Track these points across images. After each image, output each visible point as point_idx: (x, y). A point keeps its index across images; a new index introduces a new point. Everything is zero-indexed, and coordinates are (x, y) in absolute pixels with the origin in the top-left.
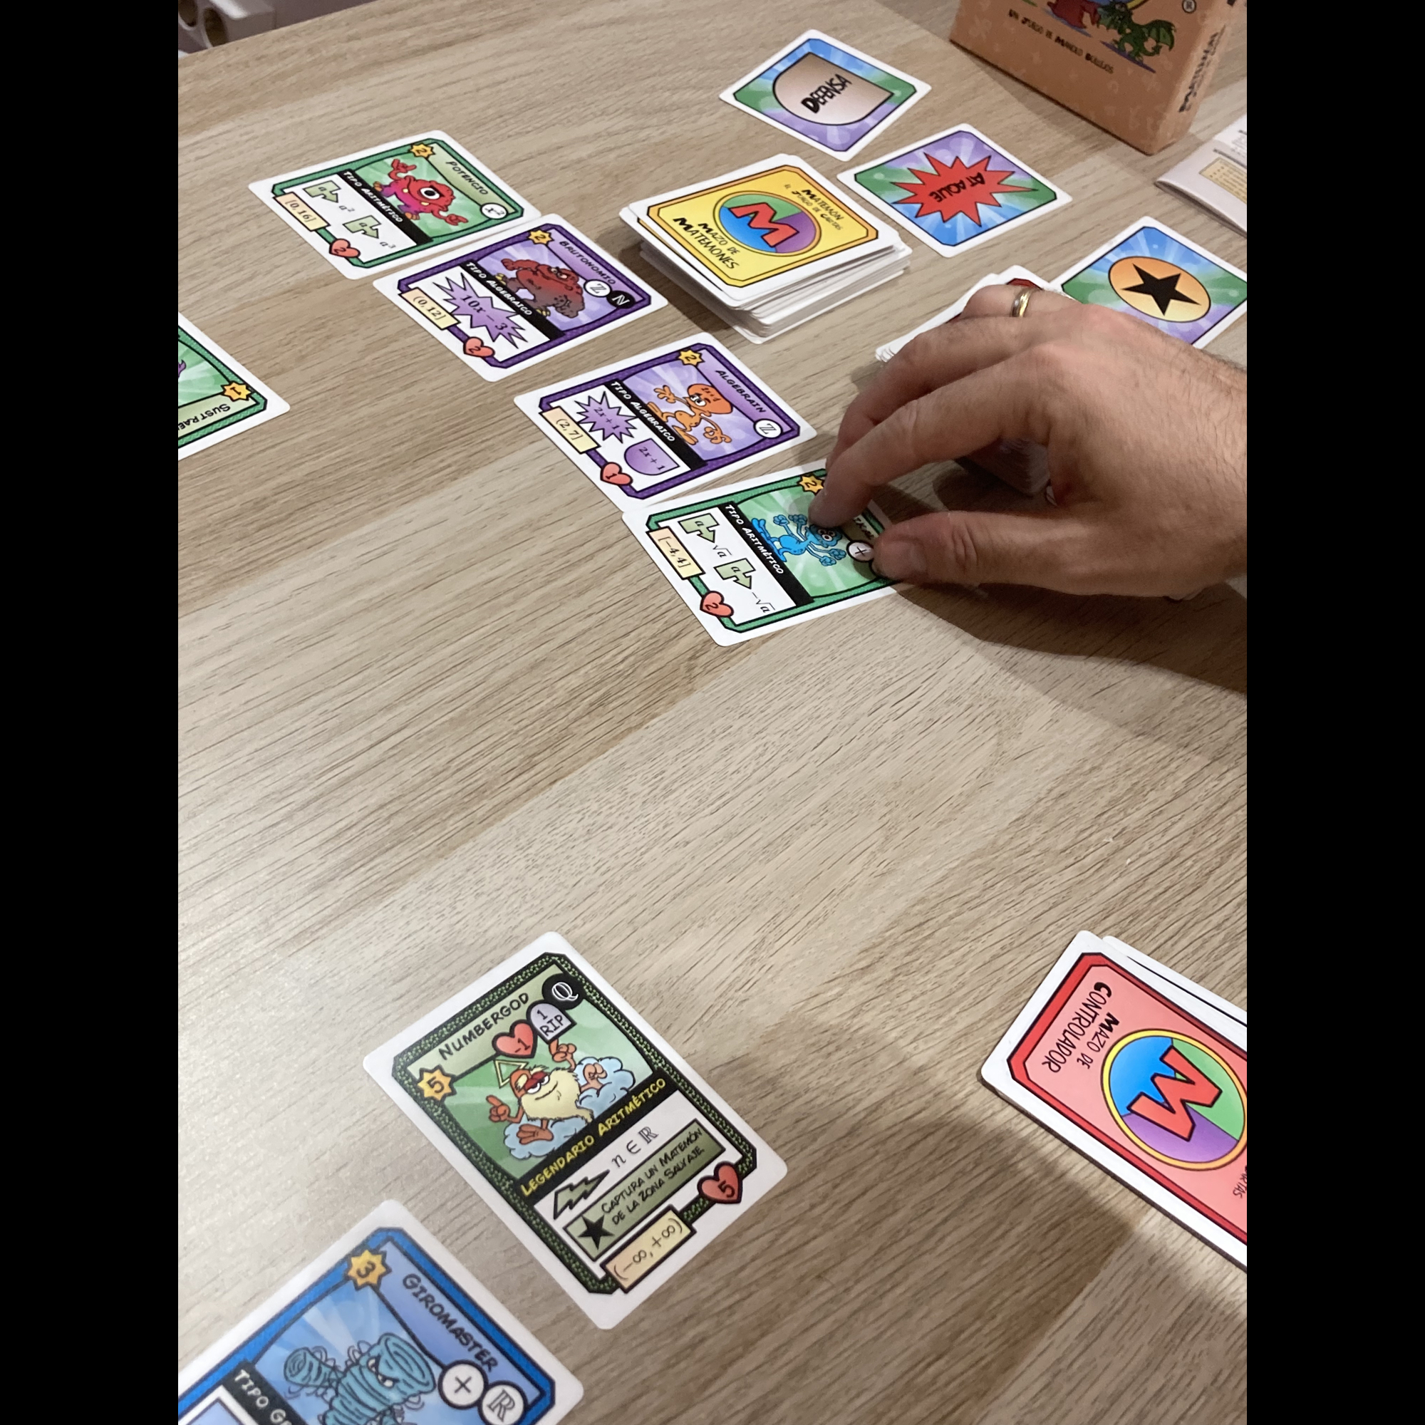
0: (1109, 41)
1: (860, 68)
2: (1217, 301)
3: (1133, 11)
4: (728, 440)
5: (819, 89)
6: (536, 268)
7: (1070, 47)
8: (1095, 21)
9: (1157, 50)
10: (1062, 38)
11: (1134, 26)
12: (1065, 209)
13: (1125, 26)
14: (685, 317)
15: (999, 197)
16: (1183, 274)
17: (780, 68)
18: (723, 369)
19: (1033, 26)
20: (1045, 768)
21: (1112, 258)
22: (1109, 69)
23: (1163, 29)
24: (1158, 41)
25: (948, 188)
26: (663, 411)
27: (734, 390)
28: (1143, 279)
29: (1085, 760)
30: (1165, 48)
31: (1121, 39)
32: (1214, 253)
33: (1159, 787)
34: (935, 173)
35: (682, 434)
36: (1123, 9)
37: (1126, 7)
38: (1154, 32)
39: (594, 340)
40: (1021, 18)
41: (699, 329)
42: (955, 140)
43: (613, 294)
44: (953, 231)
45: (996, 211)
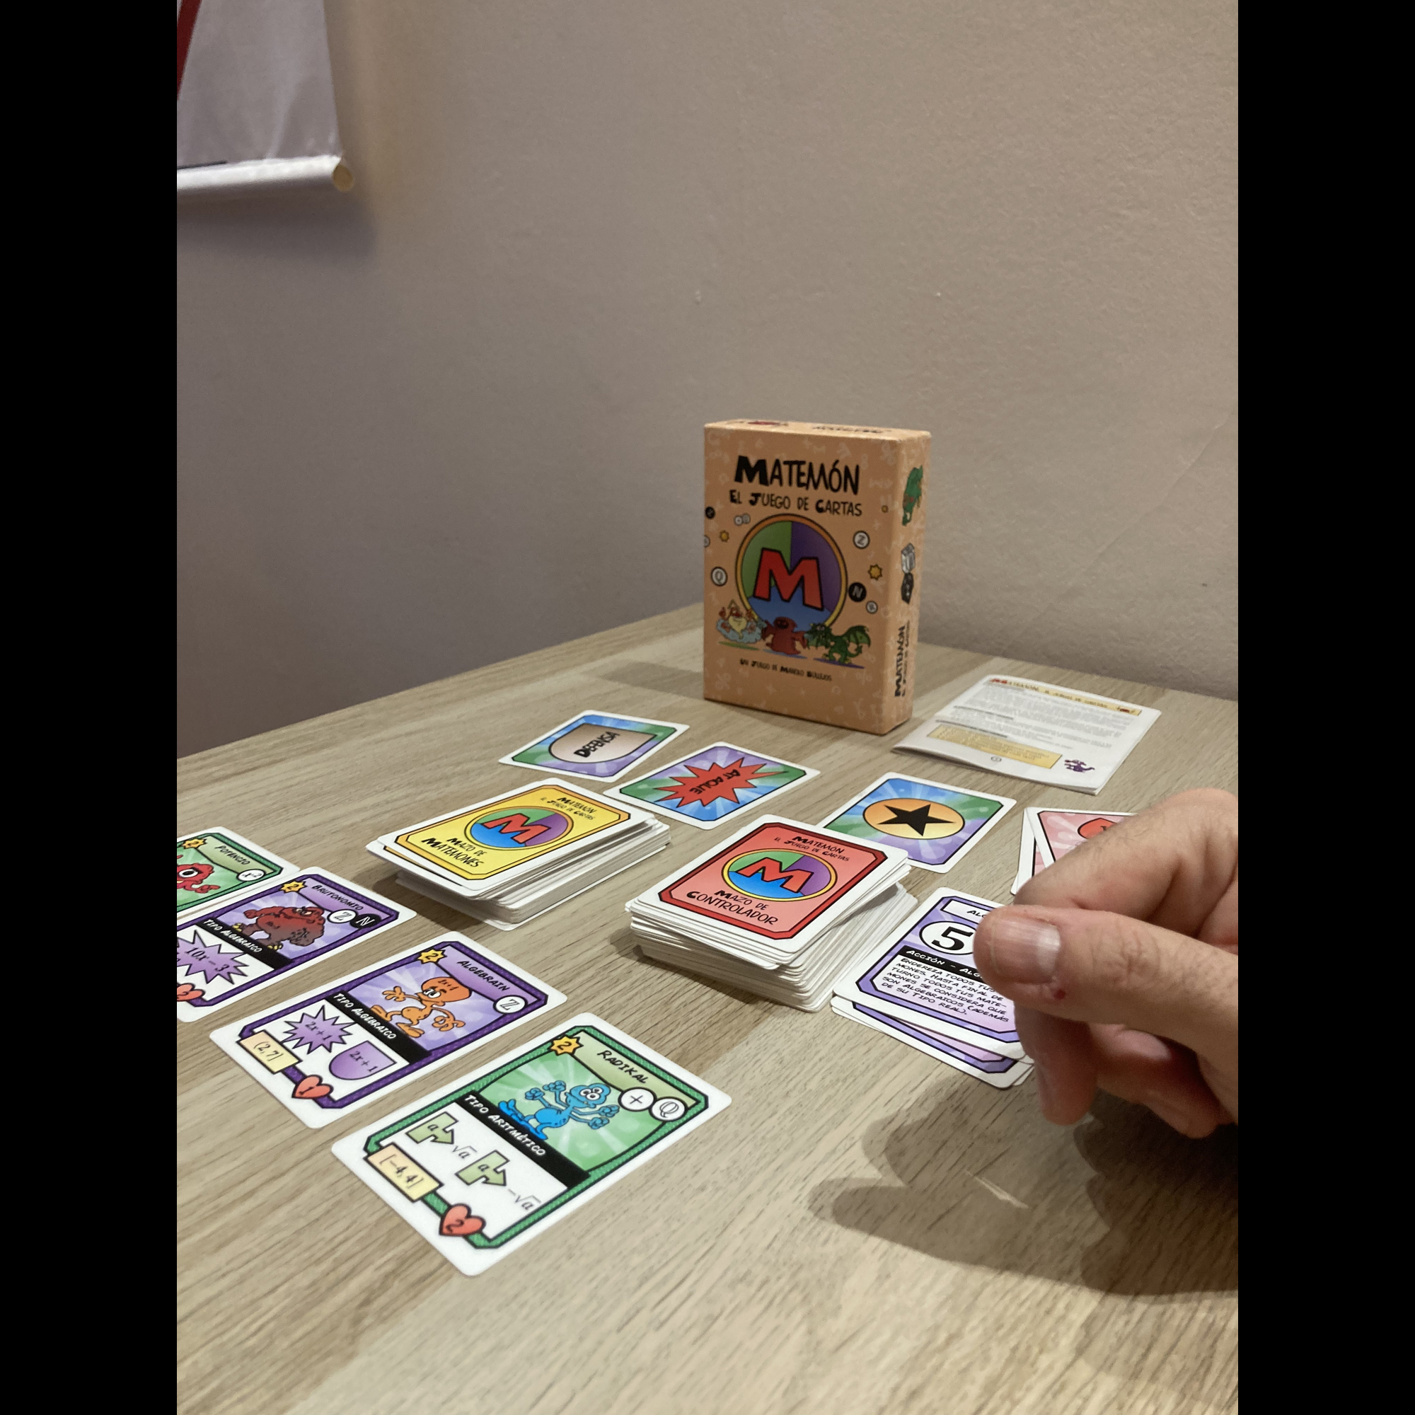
0: (820, 656)
1: (627, 725)
2: (969, 818)
3: (831, 627)
4: (461, 1024)
5: (591, 743)
6: (280, 912)
7: (793, 671)
8: (805, 645)
9: (859, 650)
10: (785, 667)
11: (835, 638)
12: (815, 779)
13: (829, 641)
14: (433, 923)
15: (754, 782)
16: (932, 805)
17: (557, 736)
18: (466, 958)
19: (761, 665)
20: (883, 1352)
21: (865, 804)
22: (828, 678)
23: (858, 632)
24: (857, 643)
25: (707, 784)
26: (388, 1011)
27: (476, 975)
28: (896, 813)
29: (937, 1328)
30: (865, 646)
31: (830, 652)
32: (957, 786)
33: (1050, 1344)
34: (694, 776)
35: (407, 1030)
36: (823, 628)
37: (824, 626)
38: (852, 638)
39: (325, 961)
40: (750, 663)
41: (446, 930)
42: (712, 753)
43: (358, 917)
44: (714, 810)
45: (753, 792)
